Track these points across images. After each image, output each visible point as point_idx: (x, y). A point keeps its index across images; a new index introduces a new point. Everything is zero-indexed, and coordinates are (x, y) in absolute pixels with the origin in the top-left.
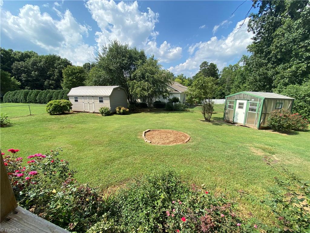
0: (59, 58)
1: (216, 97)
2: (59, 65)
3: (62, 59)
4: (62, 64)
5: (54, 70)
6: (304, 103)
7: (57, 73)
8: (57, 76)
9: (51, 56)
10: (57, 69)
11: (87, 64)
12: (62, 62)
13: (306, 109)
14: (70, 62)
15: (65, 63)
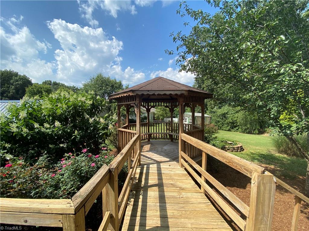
0: (16, 75)
1: (176, 116)
2: (16, 81)
3: (20, 76)
4: (20, 81)
5: (10, 87)
6: (220, 119)
7: (12, 89)
8: (13, 92)
9: (8, 72)
10: (13, 85)
11: (48, 81)
12: (20, 79)
13: (221, 122)
14: (30, 79)
15: (24, 79)
